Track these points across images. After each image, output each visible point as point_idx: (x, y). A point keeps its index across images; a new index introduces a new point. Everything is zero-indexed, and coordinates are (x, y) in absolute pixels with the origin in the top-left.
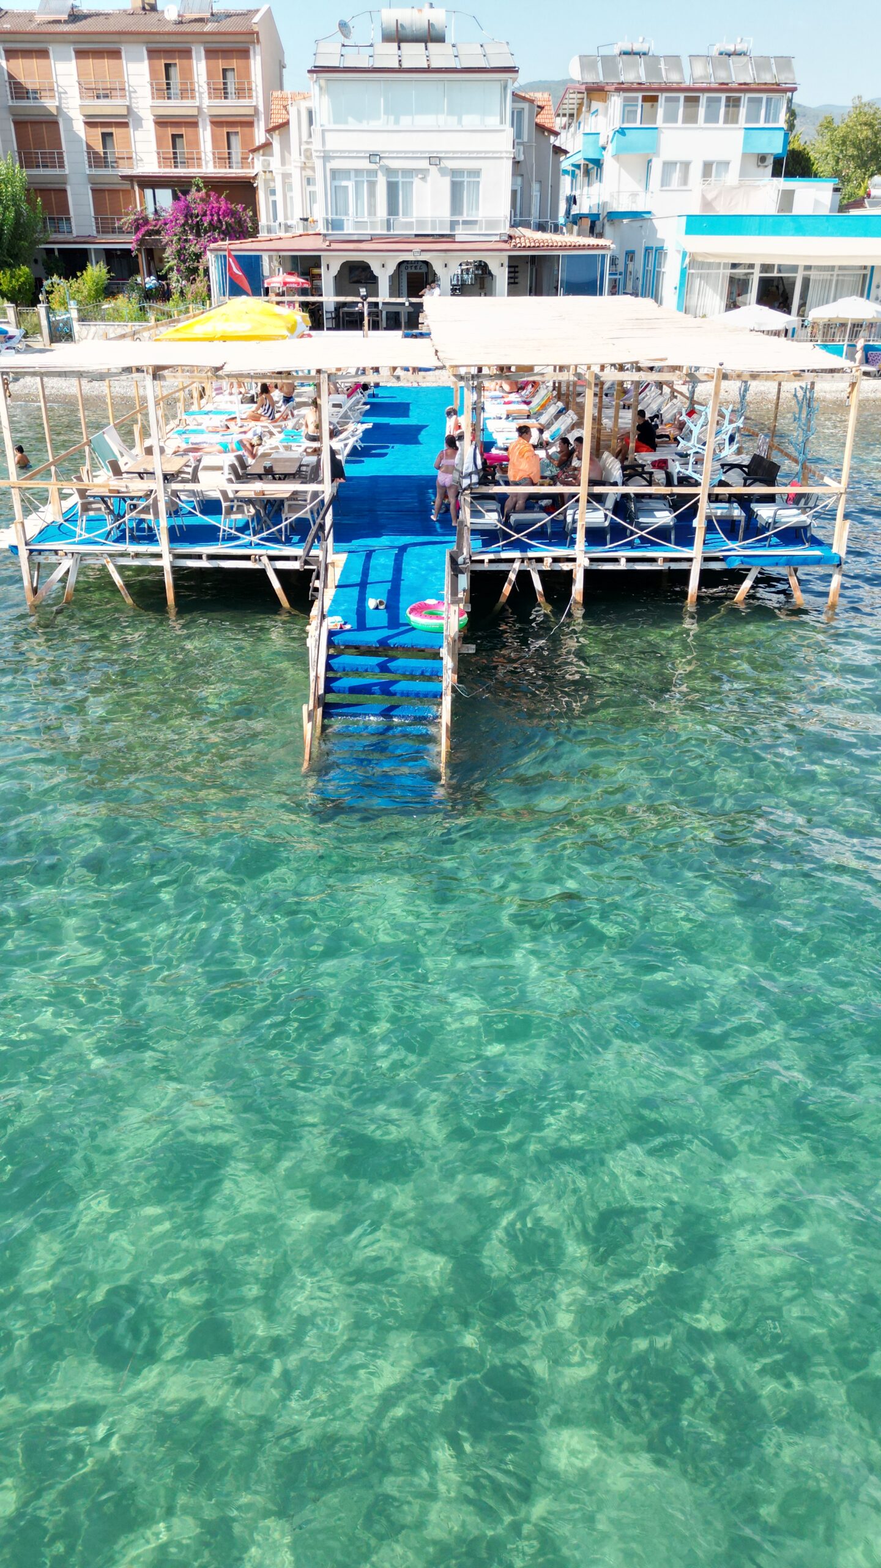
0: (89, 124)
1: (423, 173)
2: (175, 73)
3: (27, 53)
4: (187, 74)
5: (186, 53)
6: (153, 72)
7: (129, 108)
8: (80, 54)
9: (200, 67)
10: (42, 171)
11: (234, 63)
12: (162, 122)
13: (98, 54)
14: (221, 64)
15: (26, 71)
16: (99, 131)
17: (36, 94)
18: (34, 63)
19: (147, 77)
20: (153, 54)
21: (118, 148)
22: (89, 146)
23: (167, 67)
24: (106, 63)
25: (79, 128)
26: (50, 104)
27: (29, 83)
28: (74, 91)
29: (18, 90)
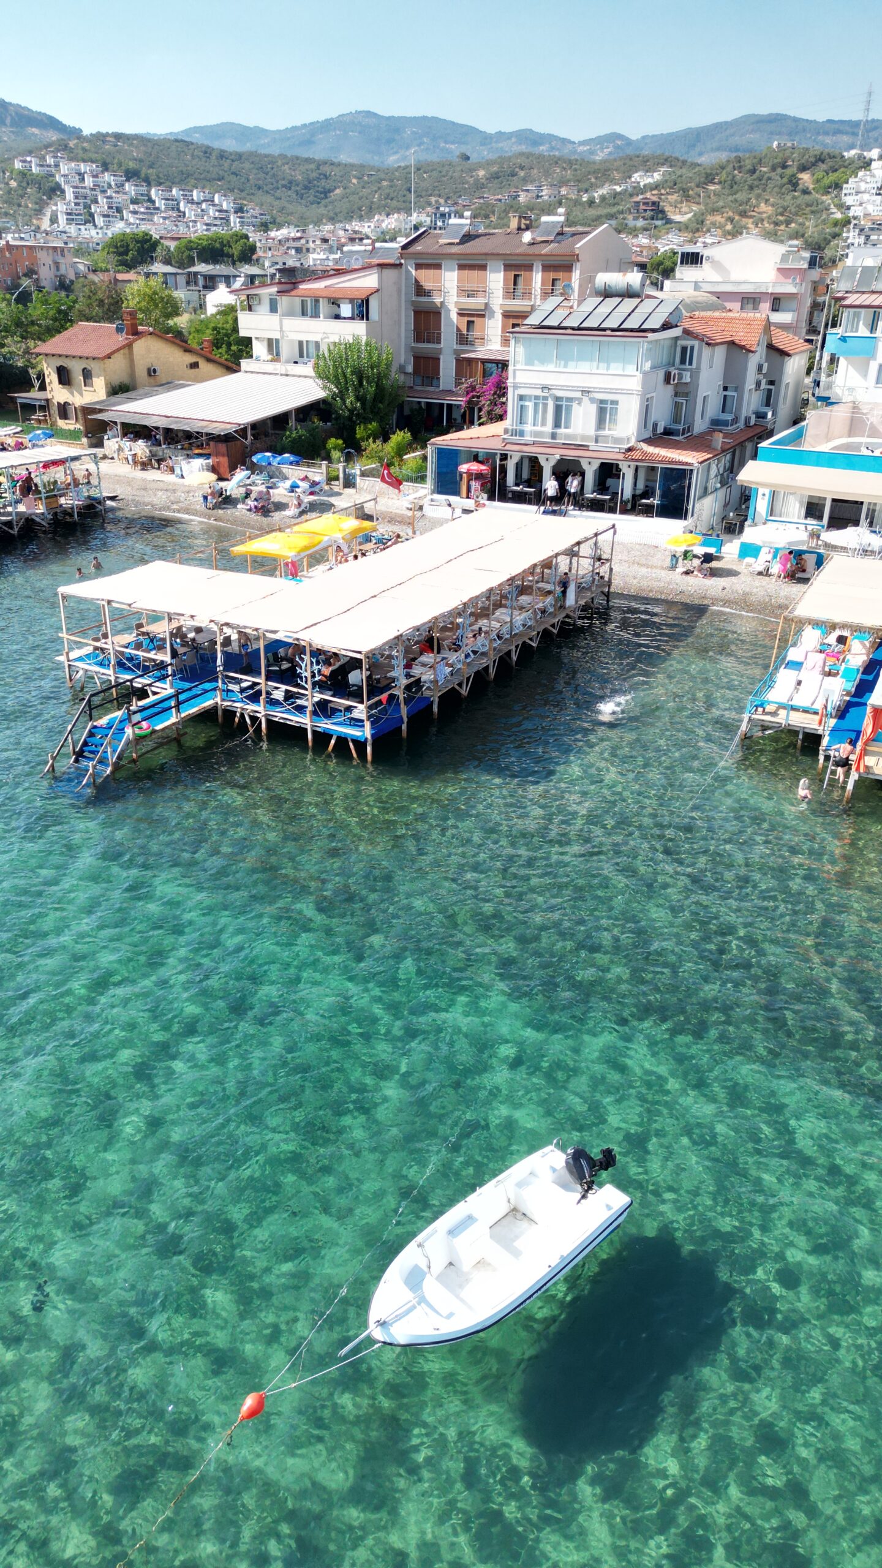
0: (460, 315)
1: (579, 401)
2: (520, 280)
3: (428, 266)
4: (529, 281)
5: (529, 268)
6: (505, 280)
7: (487, 305)
8: (461, 267)
9: (537, 278)
10: (425, 345)
11: (560, 275)
12: (507, 315)
13: (472, 267)
14: (552, 275)
15: (426, 278)
16: (466, 319)
17: (429, 294)
18: (431, 272)
19: (501, 284)
20: (508, 267)
21: (476, 333)
22: (458, 329)
23: (516, 276)
24: (476, 273)
25: (454, 316)
26: (438, 300)
27: (427, 285)
28: (454, 291)
29: (420, 290)
